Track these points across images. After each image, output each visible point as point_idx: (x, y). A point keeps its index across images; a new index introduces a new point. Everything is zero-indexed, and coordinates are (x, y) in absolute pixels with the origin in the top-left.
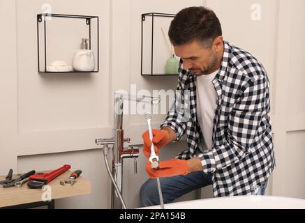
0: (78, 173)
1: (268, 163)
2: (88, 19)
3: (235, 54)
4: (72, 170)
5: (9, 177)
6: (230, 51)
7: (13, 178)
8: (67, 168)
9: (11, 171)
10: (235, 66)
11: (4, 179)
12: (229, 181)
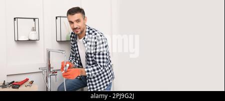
0: (32, 82)
1: (110, 76)
2: (34, 19)
3: (91, 29)
4: (30, 81)
5: (4, 84)
6: (89, 29)
7: (6, 84)
8: (27, 80)
9: (5, 81)
10: (91, 34)
11: (2, 85)
12: (94, 83)
